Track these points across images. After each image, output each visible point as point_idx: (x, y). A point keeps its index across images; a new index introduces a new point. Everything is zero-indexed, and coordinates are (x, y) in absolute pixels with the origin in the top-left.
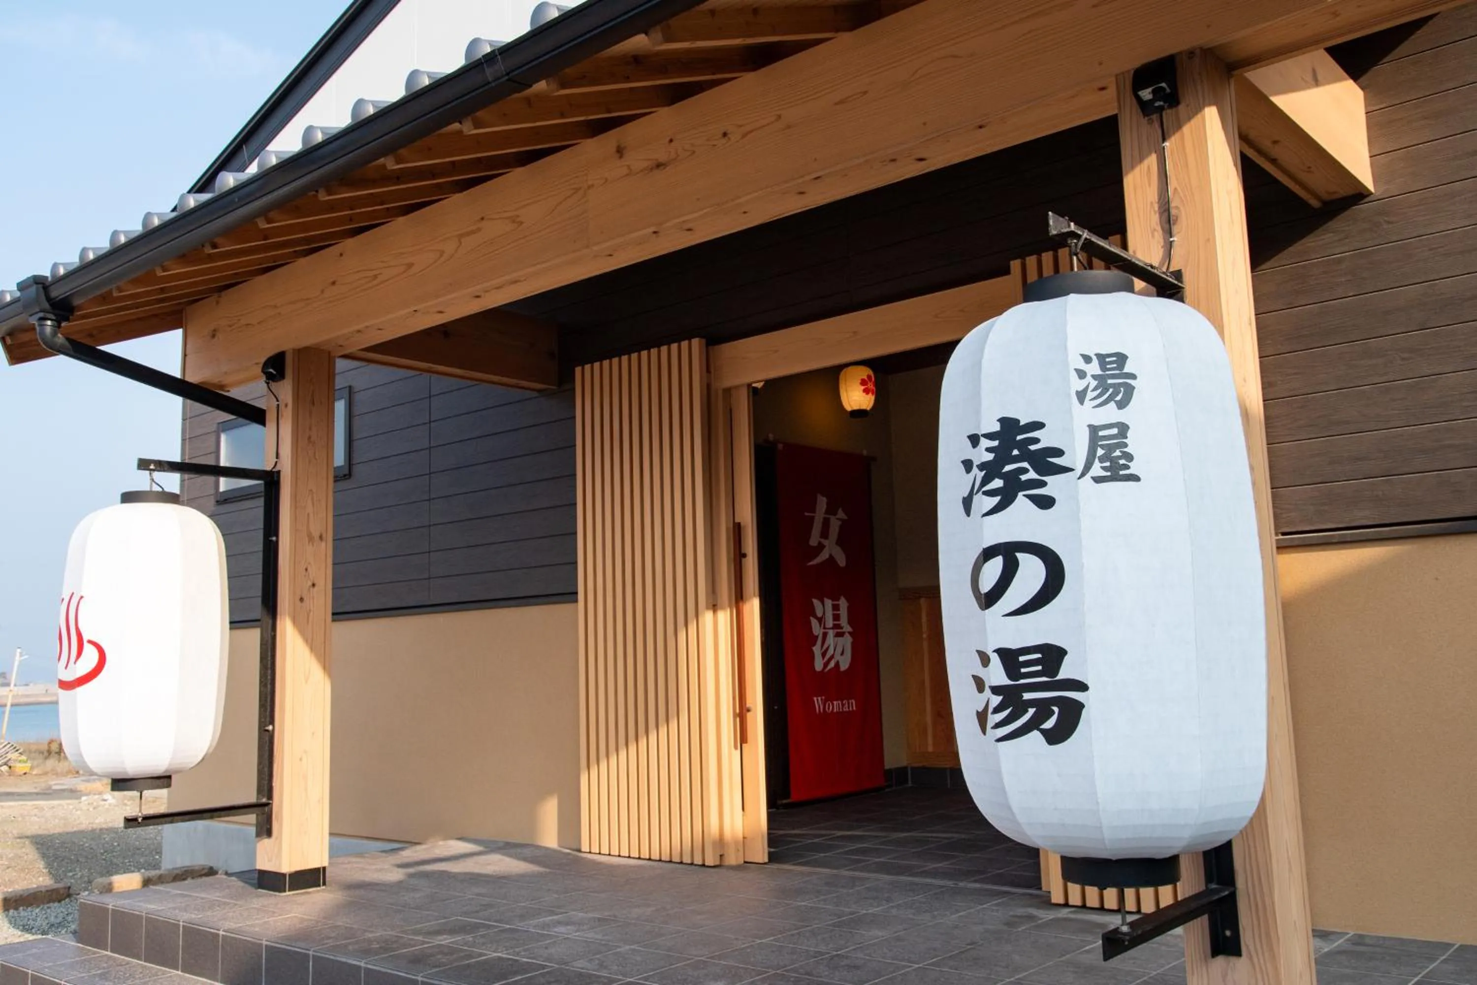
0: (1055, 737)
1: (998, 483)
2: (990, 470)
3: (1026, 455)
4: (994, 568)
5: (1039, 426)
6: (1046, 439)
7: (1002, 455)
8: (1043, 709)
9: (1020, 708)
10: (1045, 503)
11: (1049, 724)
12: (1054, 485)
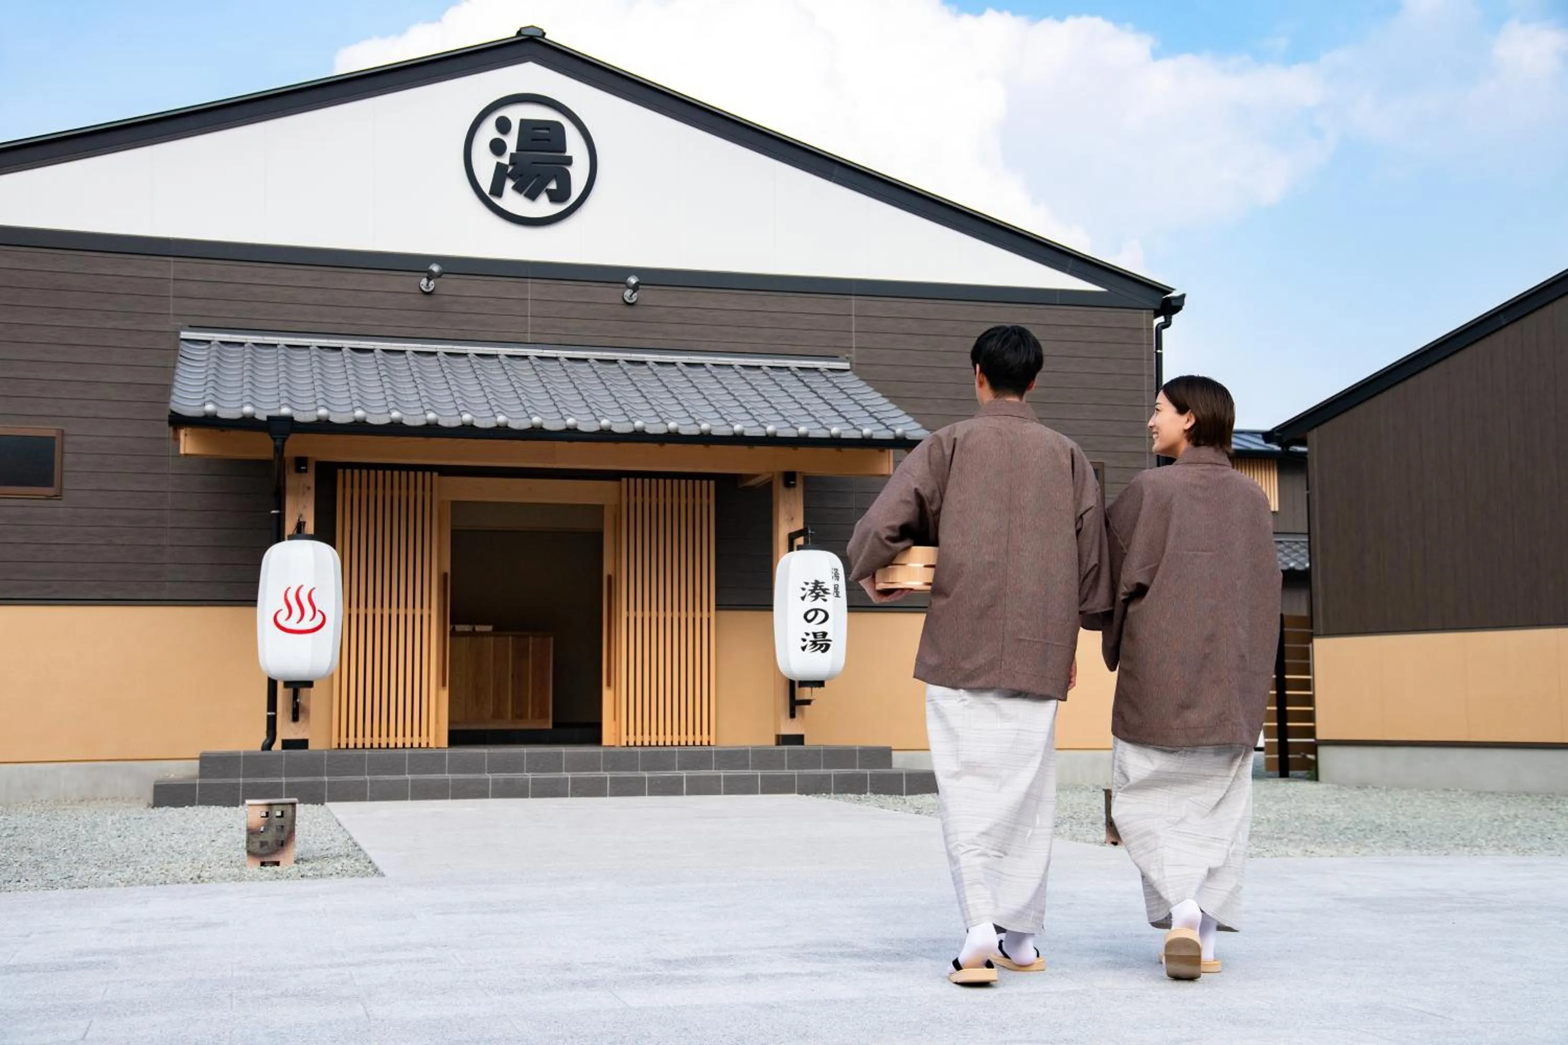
0: (823, 651)
1: (814, 594)
2: (813, 591)
3: (820, 589)
4: (813, 614)
5: (823, 583)
6: (825, 586)
7: (815, 588)
8: (822, 645)
9: (816, 645)
10: (825, 600)
11: (823, 649)
12: (827, 597)
